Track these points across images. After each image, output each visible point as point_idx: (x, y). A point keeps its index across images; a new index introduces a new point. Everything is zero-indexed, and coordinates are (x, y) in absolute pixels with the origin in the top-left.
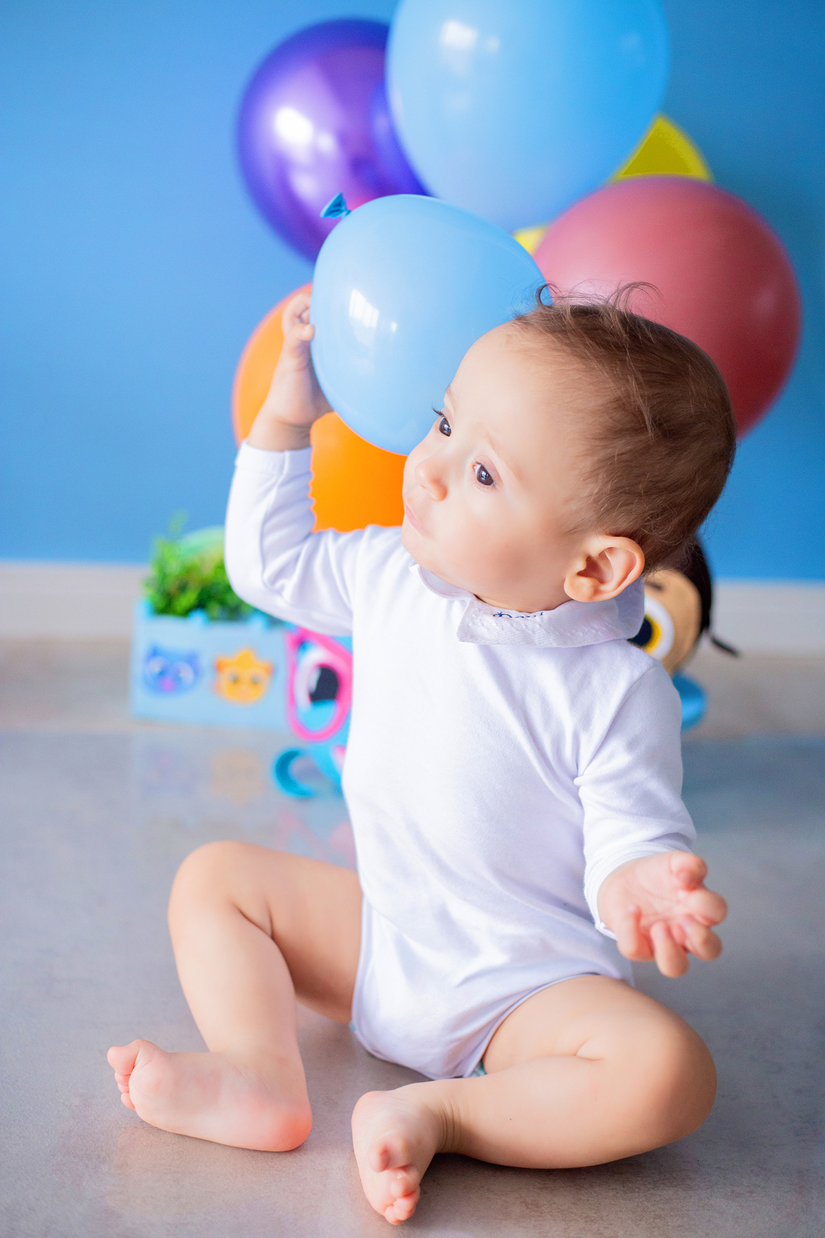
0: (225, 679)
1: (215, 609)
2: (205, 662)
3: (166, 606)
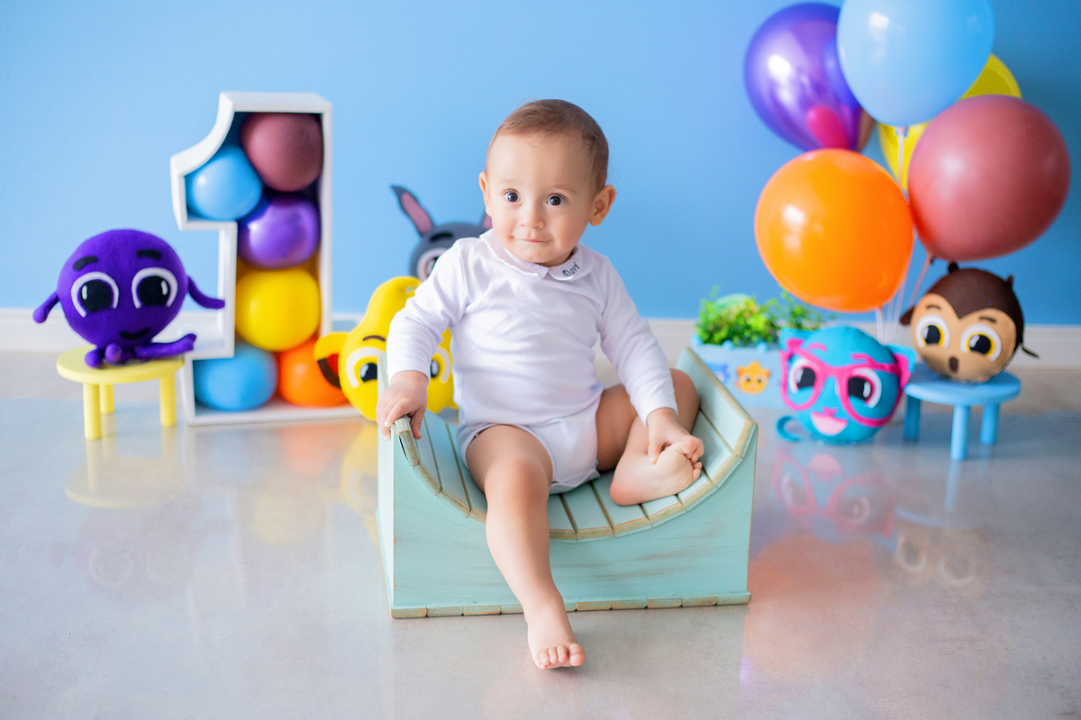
0: (743, 379)
1: (736, 340)
2: (731, 370)
3: (709, 338)
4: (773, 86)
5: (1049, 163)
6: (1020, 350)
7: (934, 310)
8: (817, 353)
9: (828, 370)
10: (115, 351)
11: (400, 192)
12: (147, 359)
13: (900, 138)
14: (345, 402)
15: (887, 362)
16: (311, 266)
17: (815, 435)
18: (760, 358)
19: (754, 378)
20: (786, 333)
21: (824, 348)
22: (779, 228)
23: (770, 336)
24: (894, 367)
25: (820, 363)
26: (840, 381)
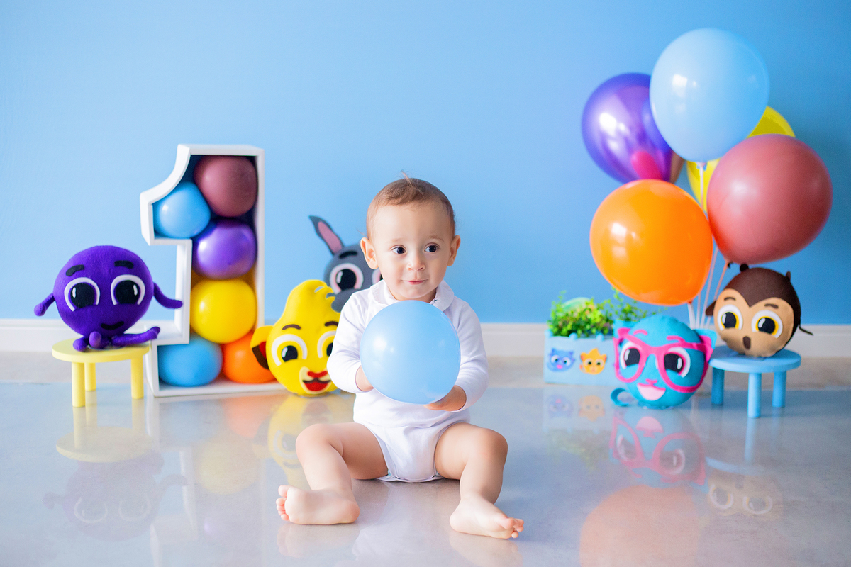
0: (585, 363)
1: (579, 332)
2: (576, 356)
3: (559, 332)
4: (604, 137)
5: (815, 185)
6: (798, 329)
7: (730, 301)
8: (640, 336)
9: (649, 350)
10: (96, 337)
11: (316, 221)
12: (121, 346)
13: (701, 170)
14: (274, 380)
15: (695, 342)
16: (248, 278)
17: (642, 402)
18: (599, 346)
19: (594, 363)
20: (618, 325)
21: (646, 333)
22: (608, 241)
23: (605, 329)
24: (701, 345)
25: (643, 344)
26: (659, 359)
